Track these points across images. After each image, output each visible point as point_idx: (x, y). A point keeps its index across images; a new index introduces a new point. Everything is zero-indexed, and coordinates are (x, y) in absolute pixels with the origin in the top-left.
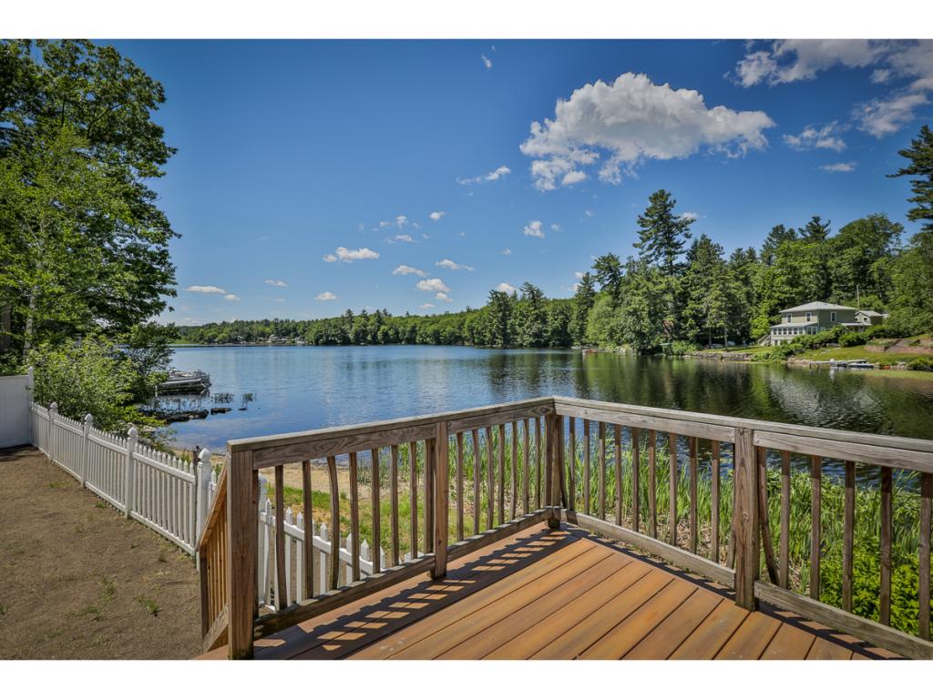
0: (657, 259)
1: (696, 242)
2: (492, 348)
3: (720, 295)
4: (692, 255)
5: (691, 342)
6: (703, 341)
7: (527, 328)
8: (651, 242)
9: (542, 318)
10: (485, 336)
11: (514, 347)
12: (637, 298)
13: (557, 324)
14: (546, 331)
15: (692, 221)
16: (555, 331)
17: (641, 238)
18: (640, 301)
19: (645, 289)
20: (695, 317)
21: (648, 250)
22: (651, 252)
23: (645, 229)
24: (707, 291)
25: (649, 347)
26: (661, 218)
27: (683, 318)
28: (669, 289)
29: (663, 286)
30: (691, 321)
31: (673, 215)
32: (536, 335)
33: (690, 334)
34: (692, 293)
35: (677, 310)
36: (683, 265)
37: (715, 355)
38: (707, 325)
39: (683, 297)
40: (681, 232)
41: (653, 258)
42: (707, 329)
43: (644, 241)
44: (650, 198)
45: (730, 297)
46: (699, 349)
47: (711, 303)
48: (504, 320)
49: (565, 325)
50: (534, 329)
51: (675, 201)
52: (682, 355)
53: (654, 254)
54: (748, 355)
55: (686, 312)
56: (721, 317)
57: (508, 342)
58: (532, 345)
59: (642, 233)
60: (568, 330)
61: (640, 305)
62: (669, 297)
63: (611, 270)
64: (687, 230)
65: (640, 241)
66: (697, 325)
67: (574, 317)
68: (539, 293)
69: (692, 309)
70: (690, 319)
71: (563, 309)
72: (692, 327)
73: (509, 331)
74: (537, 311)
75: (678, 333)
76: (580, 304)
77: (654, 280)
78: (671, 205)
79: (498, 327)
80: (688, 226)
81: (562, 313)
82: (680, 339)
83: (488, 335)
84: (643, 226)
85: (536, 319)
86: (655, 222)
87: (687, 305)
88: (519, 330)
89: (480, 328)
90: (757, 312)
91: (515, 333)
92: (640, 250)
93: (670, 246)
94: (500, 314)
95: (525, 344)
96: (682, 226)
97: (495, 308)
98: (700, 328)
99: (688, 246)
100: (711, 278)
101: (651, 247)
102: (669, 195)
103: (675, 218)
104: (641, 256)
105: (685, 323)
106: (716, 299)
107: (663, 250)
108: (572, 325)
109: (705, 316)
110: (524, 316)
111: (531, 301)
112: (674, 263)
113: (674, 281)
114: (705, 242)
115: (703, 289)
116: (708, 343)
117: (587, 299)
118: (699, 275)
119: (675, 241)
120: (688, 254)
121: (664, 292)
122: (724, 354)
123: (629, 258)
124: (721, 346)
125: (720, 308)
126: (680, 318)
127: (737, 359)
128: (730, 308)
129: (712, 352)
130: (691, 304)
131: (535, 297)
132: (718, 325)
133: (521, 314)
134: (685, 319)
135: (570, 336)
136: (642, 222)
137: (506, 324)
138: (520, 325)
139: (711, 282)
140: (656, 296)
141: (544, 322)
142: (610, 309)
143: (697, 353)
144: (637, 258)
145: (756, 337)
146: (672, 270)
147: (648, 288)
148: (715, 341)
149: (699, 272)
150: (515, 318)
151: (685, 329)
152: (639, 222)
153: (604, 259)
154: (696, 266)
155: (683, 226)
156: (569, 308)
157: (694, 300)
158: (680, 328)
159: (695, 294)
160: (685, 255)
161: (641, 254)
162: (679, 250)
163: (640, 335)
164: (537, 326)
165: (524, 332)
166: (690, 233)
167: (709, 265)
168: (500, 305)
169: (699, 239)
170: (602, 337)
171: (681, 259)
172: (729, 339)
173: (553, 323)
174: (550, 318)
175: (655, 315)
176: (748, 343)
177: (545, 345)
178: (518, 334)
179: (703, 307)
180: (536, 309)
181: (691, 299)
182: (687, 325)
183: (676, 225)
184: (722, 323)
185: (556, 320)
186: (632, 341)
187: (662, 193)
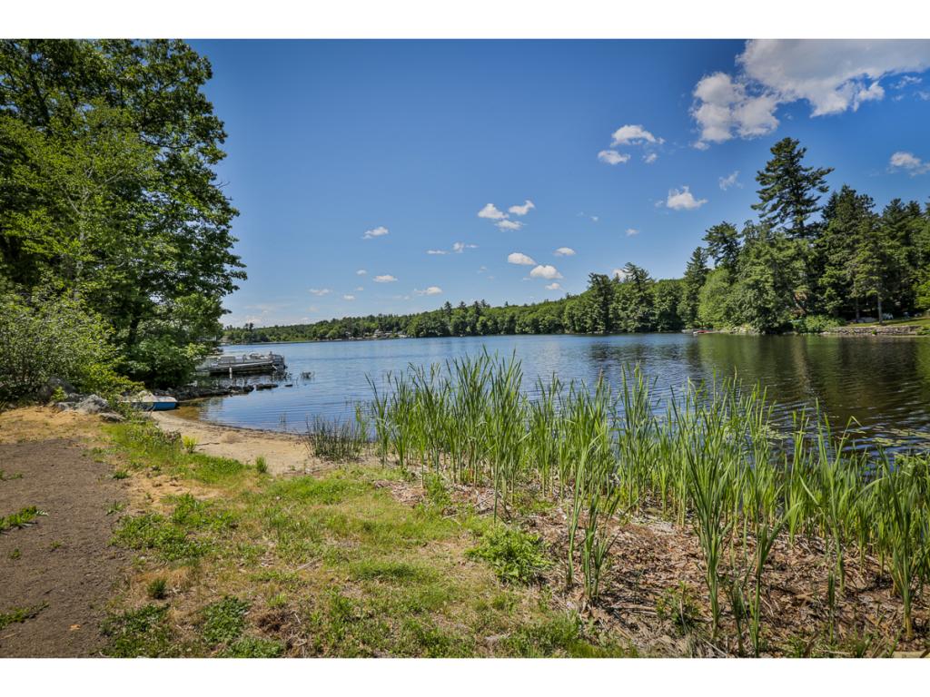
0: (782, 221)
1: (834, 197)
2: (593, 335)
3: (871, 257)
4: (830, 212)
5: (831, 316)
6: (847, 313)
7: (632, 312)
8: (775, 201)
9: (647, 300)
10: (586, 323)
11: (617, 333)
12: (758, 269)
13: (665, 306)
14: (654, 315)
15: (829, 171)
16: (663, 314)
17: (762, 198)
18: (761, 270)
19: (768, 257)
20: (834, 286)
21: (771, 211)
22: (775, 213)
23: (768, 186)
24: (850, 254)
25: (776, 325)
26: (787, 172)
27: (818, 288)
28: (800, 254)
29: (791, 252)
30: (829, 291)
31: (803, 167)
32: (641, 320)
33: (829, 306)
34: (831, 258)
35: (811, 278)
36: (817, 226)
37: (865, 330)
38: (854, 295)
39: (819, 264)
40: (814, 185)
41: (778, 220)
42: (853, 300)
43: (765, 200)
44: (772, 150)
45: (885, 259)
46: (841, 324)
47: (858, 268)
48: (605, 305)
49: (674, 307)
50: (640, 313)
51: (804, 150)
52: (820, 332)
53: (779, 215)
54: (912, 328)
55: (824, 280)
56: (871, 283)
57: (611, 327)
58: (638, 330)
59: (763, 192)
60: (678, 312)
61: (762, 275)
62: (799, 264)
63: (726, 241)
64: (822, 182)
65: (761, 201)
66: (839, 295)
67: (684, 297)
68: (643, 274)
69: (831, 277)
70: (829, 289)
71: (672, 290)
72: (831, 298)
73: (611, 316)
74: (642, 293)
75: (813, 306)
76: (690, 283)
77: (780, 245)
78: (800, 155)
79: (599, 312)
80: (824, 178)
81: (670, 293)
82: (816, 313)
83: (589, 321)
84: (763, 183)
85: (641, 302)
86: (779, 178)
87: (824, 272)
88: (622, 314)
89: (580, 315)
90: (923, 275)
91: (618, 317)
92: (761, 212)
93: (799, 203)
94: (601, 299)
95: (629, 329)
96: (814, 179)
97: (596, 292)
98: (843, 298)
99: (824, 201)
100: (856, 237)
101: (774, 208)
102: (797, 143)
103: (806, 170)
104: (763, 219)
105: (822, 294)
106: (865, 262)
107: (791, 209)
108: (682, 306)
109: (850, 284)
110: (628, 300)
111: (635, 283)
112: (806, 223)
113: (808, 245)
114: (848, 194)
115: (847, 251)
116: (855, 317)
117: (699, 275)
118: (839, 236)
119: (806, 197)
120: (824, 211)
121: (793, 258)
122: (879, 328)
123: (747, 223)
124: (874, 319)
125: (870, 273)
126: (815, 288)
127: (898, 333)
128: (884, 272)
129: (861, 326)
130: (829, 271)
131: (639, 278)
132: (868, 294)
133: (624, 297)
134: (822, 289)
135: (680, 319)
136: (762, 179)
137: (608, 310)
138: (624, 309)
139: (858, 241)
140: (784, 264)
141: (650, 304)
142: (726, 285)
143: (840, 328)
144: (757, 222)
145: (923, 306)
146: (803, 232)
147: (771, 255)
148: (863, 315)
149: (839, 232)
150: (617, 302)
151: (823, 301)
152: (758, 179)
153: (717, 229)
154: (836, 224)
155: (817, 178)
156: (678, 288)
157: (834, 265)
158: (816, 300)
159: (834, 258)
160: (820, 212)
161: (761, 216)
162: (812, 207)
163: (764, 311)
164: (642, 309)
165: (628, 316)
166: (825, 185)
167: (853, 221)
168: (600, 289)
169: (839, 192)
170: (717, 316)
171: (815, 218)
172: (883, 311)
173: (661, 306)
174: (656, 301)
175: (783, 286)
176: (912, 314)
177: (653, 330)
178: (621, 319)
179: (847, 273)
180: (640, 290)
181: (831, 265)
182: (825, 296)
183: (807, 178)
184: (873, 291)
185: (664, 301)
186: (753, 319)
187: (788, 141)
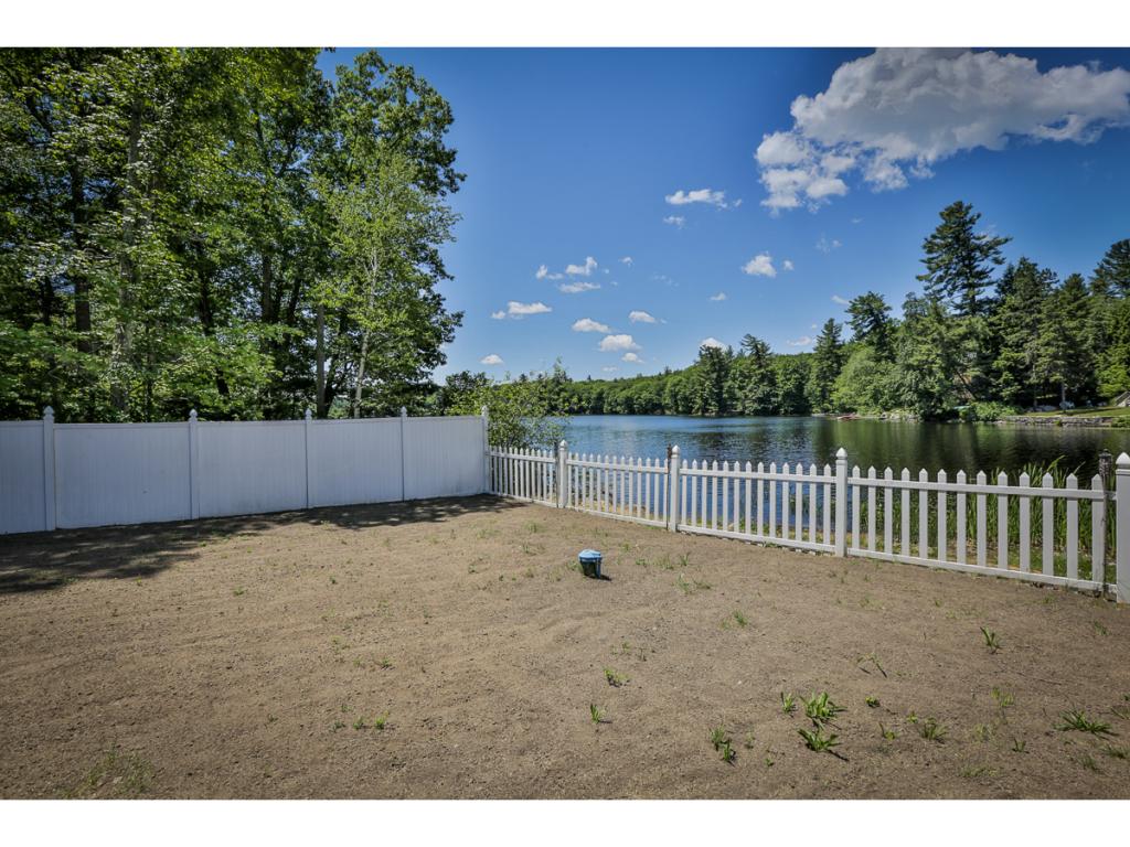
0: (950, 294)
1: (1010, 270)
2: (703, 416)
3: (1055, 339)
4: (1007, 286)
5: (1007, 403)
6: (1024, 402)
7: (750, 391)
8: (941, 273)
9: (770, 378)
10: (694, 403)
11: (733, 416)
12: (924, 348)
13: (790, 385)
14: (777, 395)
15: (1007, 240)
16: (787, 395)
17: (930, 268)
18: (929, 350)
19: (935, 335)
20: (1010, 369)
21: (937, 283)
22: (942, 285)
23: (935, 255)
24: (1029, 334)
25: (939, 411)
26: (957, 238)
27: (993, 371)
28: (971, 334)
29: (962, 330)
30: (1006, 375)
31: (976, 235)
32: (760, 400)
33: (1005, 393)
34: (1008, 338)
35: (983, 360)
36: (989, 301)
37: (1048, 420)
38: (1033, 380)
39: (994, 343)
40: (987, 256)
41: (945, 293)
42: (1031, 386)
43: (933, 271)
44: (942, 214)
45: (1071, 342)
46: (1019, 413)
47: (1039, 351)
48: (719, 382)
49: (800, 387)
50: (759, 394)
51: (979, 216)
52: (994, 420)
53: (945, 288)
54: (1104, 419)
55: (999, 363)
56: (1056, 367)
57: (725, 409)
58: (757, 413)
59: (929, 261)
60: (805, 393)
61: (929, 355)
62: (971, 344)
63: (872, 314)
64: (996, 253)
65: (927, 272)
66: (1016, 380)
67: (813, 376)
68: (765, 348)
69: (1008, 359)
70: (1005, 373)
71: (798, 366)
72: (1007, 383)
73: (725, 396)
74: (762, 370)
75: (982, 389)
76: (821, 360)
77: (949, 322)
78: (972, 221)
79: (711, 390)
80: (999, 248)
81: (795, 371)
82: (989, 400)
83: (698, 401)
84: (930, 252)
85: (762, 380)
86: (948, 246)
87: (1000, 354)
88: (739, 394)
89: (688, 393)
90: (1105, 360)
91: (733, 397)
92: (927, 284)
93: (974, 278)
94: (714, 375)
95: (747, 412)
96: (986, 250)
97: (708, 368)
98: (1021, 383)
99: (998, 274)
100: (1039, 316)
101: (941, 279)
102: (970, 207)
103: (979, 239)
104: (927, 292)
105: (998, 378)
106: (1048, 344)
107: (960, 282)
108: (811, 386)
109: (1028, 368)
110: (746, 377)
111: (753, 358)
112: (977, 298)
113: (979, 322)
114: (1027, 268)
115: (1025, 331)
116: (1032, 405)
117: (833, 355)
118: (1018, 313)
119: (979, 269)
120: (999, 286)
121: (964, 337)
122: (1064, 418)
123: (908, 296)
124: (1054, 408)
125: (1055, 356)
126: (989, 372)
127: (1087, 425)
128: (1070, 356)
129: (1041, 416)
130: (1005, 352)
131: (760, 352)
132: (1052, 380)
133: (742, 374)
134: (998, 373)
135: (808, 401)
136: (930, 248)
137: (722, 388)
138: (741, 388)
139: (1039, 321)
140: (953, 344)
141: (773, 383)
142: (872, 364)
143: (1018, 417)
144: (920, 294)
145: (1108, 394)
146: (975, 307)
147: (940, 334)
148: (1041, 402)
149: (1016, 309)
150: (734, 379)
151: (997, 386)
152: (925, 247)
153: (862, 300)
154: (1013, 300)
155: (990, 248)
156: (805, 366)
157: (1011, 347)
158: (989, 384)
159: (1011, 339)
160: (995, 287)
161: (926, 289)
162: (986, 281)
163: (926, 395)
164: (764, 388)
165: (746, 396)
166: (1001, 257)
167: (1035, 298)
168: (714, 364)
169: (1016, 265)
170: (862, 400)
171: (989, 292)
172: (1067, 400)
173: (785, 385)
174: (780, 378)
175: (951, 367)
176: (1095, 404)
177: (775, 413)
178: (737, 399)
179: (1026, 355)
180: (760, 367)
181: (1006, 346)
182: (1001, 380)
183: (979, 248)
184: (1058, 376)
185: (788, 380)
186: (912, 404)
187: (960, 205)
